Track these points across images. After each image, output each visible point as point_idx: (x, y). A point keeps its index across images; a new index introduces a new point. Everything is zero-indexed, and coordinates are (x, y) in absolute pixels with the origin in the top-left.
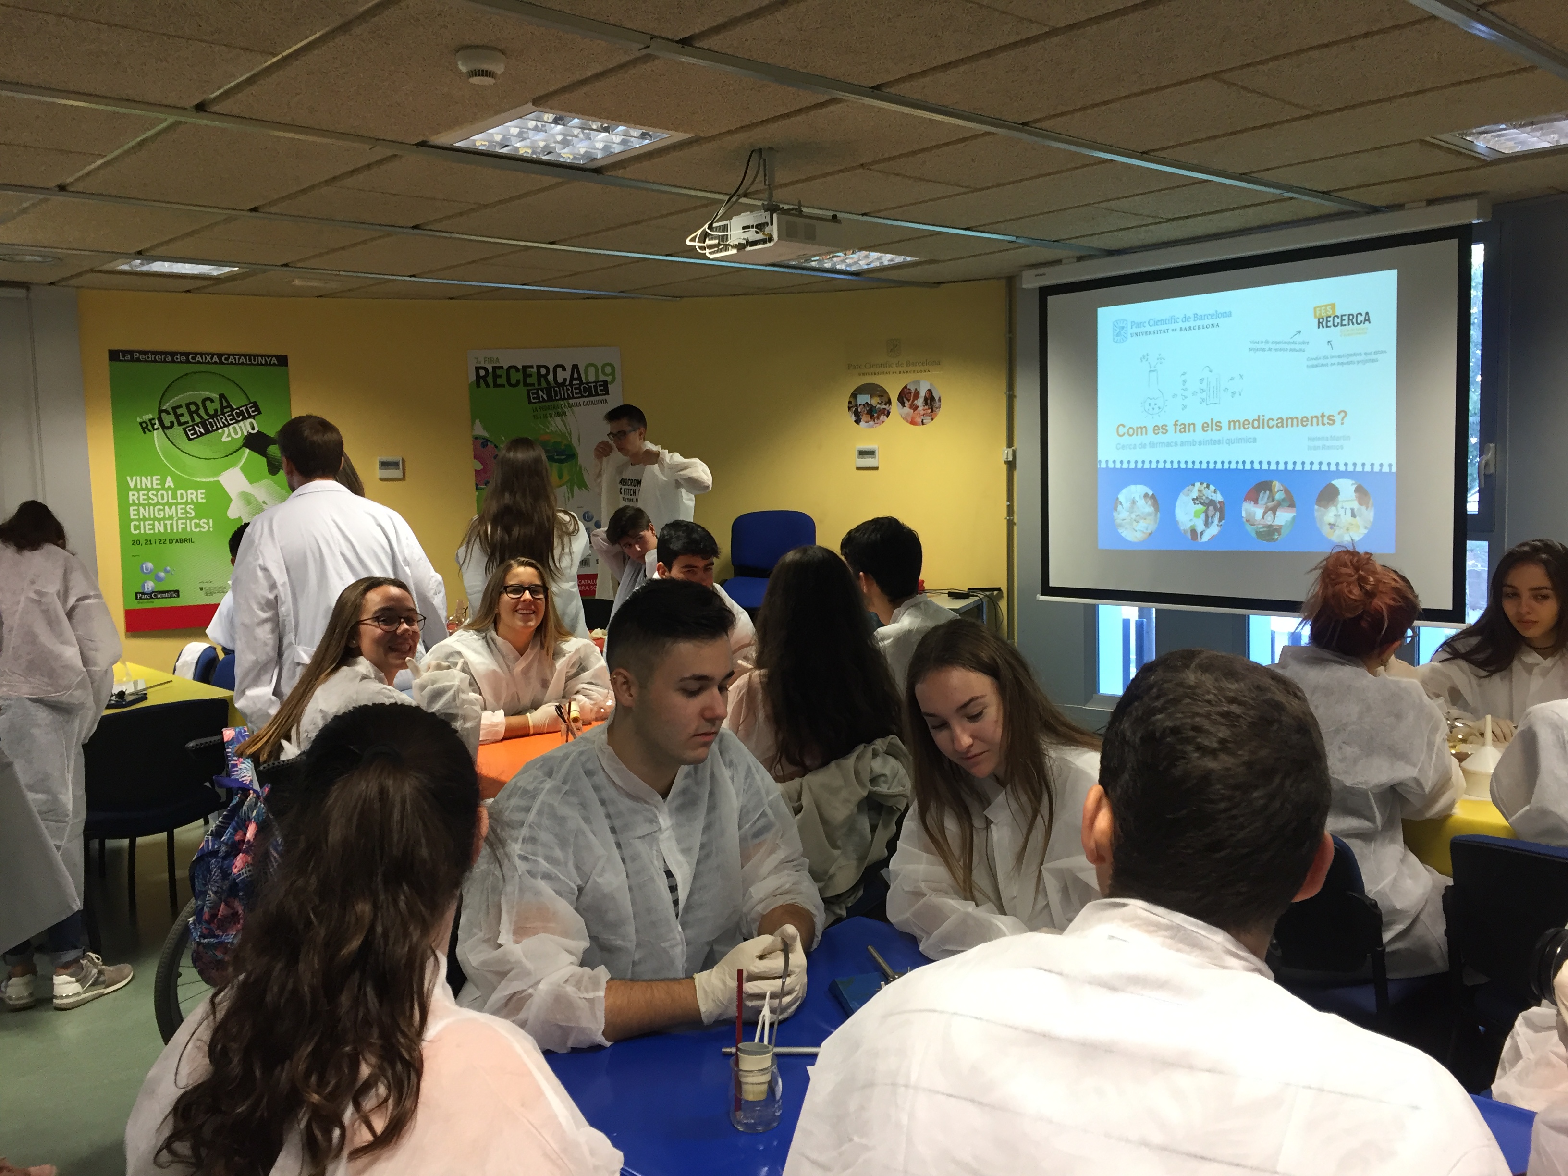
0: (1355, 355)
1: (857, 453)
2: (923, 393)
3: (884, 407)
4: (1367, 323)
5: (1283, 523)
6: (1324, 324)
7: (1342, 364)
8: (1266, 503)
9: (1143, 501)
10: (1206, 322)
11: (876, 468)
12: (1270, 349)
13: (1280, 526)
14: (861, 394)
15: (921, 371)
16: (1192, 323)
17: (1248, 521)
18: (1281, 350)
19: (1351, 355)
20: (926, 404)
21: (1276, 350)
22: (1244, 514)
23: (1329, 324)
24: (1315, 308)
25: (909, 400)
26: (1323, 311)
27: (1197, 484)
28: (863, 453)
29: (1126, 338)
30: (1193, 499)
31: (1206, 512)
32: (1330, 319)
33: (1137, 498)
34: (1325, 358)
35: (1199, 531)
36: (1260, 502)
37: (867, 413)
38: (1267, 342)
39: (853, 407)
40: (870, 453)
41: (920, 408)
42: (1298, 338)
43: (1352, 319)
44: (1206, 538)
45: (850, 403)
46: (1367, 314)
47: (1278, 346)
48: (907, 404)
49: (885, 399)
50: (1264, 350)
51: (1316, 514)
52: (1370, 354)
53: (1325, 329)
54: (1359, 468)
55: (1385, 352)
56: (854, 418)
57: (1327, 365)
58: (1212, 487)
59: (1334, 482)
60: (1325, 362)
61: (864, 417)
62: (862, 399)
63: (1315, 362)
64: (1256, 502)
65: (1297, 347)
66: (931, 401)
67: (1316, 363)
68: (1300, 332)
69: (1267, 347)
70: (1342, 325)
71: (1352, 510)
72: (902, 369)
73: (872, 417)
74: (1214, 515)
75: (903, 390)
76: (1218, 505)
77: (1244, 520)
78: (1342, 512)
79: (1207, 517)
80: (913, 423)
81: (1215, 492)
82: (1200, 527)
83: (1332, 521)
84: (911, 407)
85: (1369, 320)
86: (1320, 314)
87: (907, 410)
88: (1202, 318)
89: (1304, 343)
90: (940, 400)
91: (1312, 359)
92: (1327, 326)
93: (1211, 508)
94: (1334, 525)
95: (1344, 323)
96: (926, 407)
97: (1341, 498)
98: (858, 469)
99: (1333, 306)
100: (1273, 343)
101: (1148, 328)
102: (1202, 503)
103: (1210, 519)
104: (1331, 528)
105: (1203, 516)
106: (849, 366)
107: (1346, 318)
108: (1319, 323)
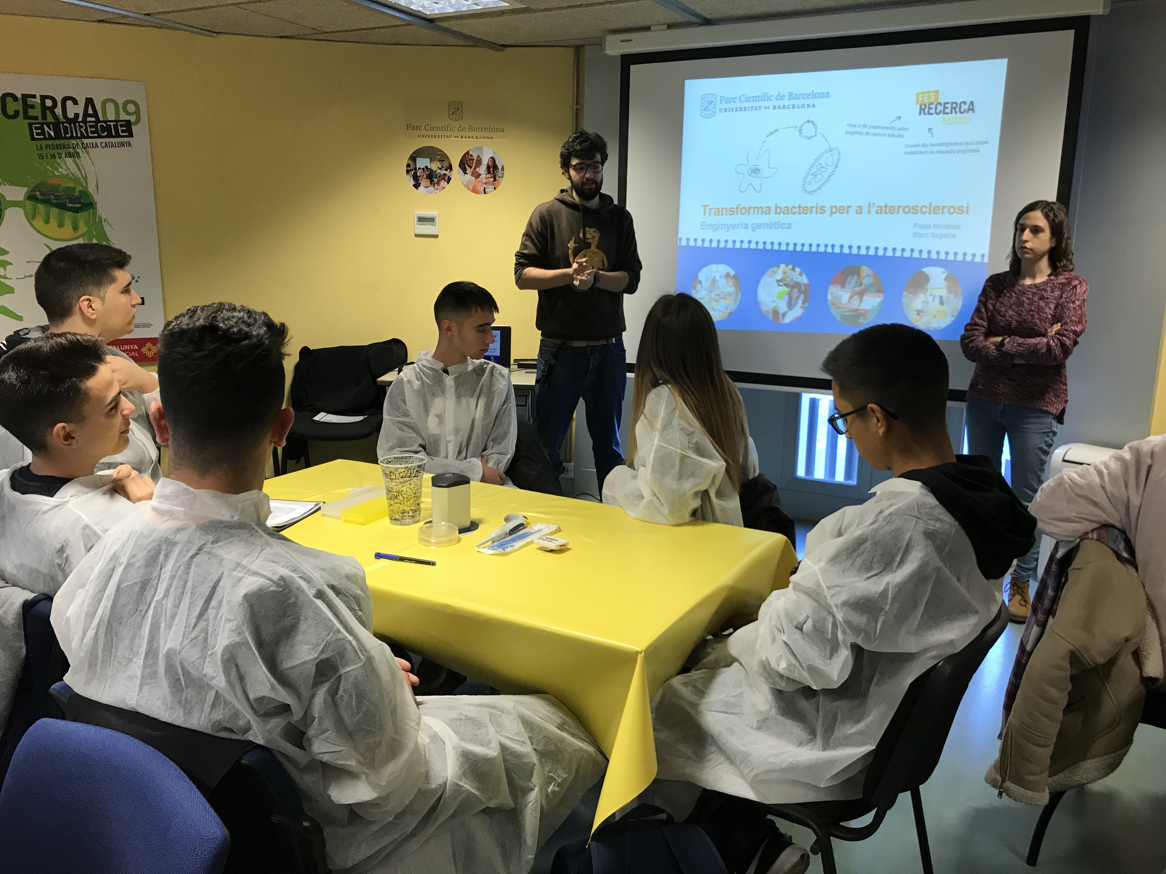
0: (955, 144)
1: (416, 219)
2: (485, 161)
3: (445, 172)
4: (971, 112)
5: (869, 308)
6: (926, 110)
7: (942, 152)
8: (854, 287)
9: (724, 281)
10: (800, 102)
11: (436, 236)
12: (867, 134)
13: (866, 311)
14: (420, 157)
15: (484, 137)
16: (786, 102)
17: (833, 304)
18: (879, 135)
19: (952, 144)
20: (489, 172)
21: (874, 134)
22: (829, 297)
23: (932, 111)
24: (918, 94)
25: (471, 167)
26: (926, 98)
27: (783, 266)
28: (422, 220)
29: (715, 113)
30: (777, 281)
31: (790, 294)
32: (933, 106)
33: (718, 278)
34: (924, 145)
35: (781, 312)
36: (847, 286)
37: (427, 178)
38: (865, 126)
39: (411, 170)
40: (430, 220)
41: (483, 176)
42: (897, 124)
43: (956, 107)
44: (788, 320)
45: (408, 165)
46: (972, 103)
47: (877, 131)
48: (469, 171)
49: (446, 164)
50: (861, 134)
51: (904, 300)
52: (972, 144)
53: (927, 116)
54: (951, 257)
55: (987, 143)
56: (412, 182)
57: (925, 153)
58: (798, 270)
59: (924, 270)
60: (924, 149)
61: (424, 182)
62: (422, 163)
63: (914, 149)
64: (843, 287)
65: (897, 133)
66: (493, 168)
67: (913, 151)
68: (900, 118)
69: (865, 130)
70: (945, 113)
71: (941, 298)
72: (464, 135)
73: (432, 182)
74: (798, 297)
75: (464, 156)
76: (803, 288)
77: (829, 303)
78: (930, 299)
79: (790, 299)
80: (475, 191)
81: (801, 274)
82: (783, 307)
83: (919, 307)
84: (472, 175)
85: (973, 110)
86: (923, 100)
87: (469, 177)
88: (797, 97)
89: (903, 129)
90: (503, 167)
91: (912, 146)
92: (929, 114)
93: (796, 290)
94: (921, 311)
95: (947, 111)
96: (489, 176)
97: (930, 285)
98: (417, 236)
99: (937, 92)
100: (871, 127)
101: (738, 105)
102: (786, 285)
103: (793, 302)
104: (918, 314)
105: (786, 298)
106: (408, 127)
107: (949, 106)
108: (921, 109)
